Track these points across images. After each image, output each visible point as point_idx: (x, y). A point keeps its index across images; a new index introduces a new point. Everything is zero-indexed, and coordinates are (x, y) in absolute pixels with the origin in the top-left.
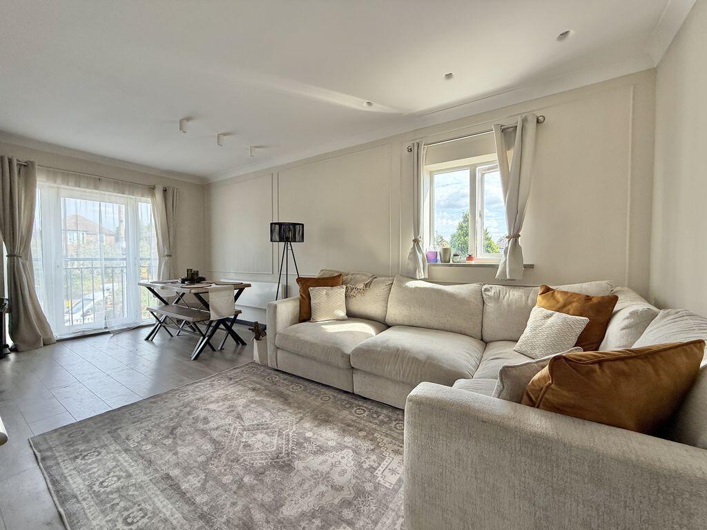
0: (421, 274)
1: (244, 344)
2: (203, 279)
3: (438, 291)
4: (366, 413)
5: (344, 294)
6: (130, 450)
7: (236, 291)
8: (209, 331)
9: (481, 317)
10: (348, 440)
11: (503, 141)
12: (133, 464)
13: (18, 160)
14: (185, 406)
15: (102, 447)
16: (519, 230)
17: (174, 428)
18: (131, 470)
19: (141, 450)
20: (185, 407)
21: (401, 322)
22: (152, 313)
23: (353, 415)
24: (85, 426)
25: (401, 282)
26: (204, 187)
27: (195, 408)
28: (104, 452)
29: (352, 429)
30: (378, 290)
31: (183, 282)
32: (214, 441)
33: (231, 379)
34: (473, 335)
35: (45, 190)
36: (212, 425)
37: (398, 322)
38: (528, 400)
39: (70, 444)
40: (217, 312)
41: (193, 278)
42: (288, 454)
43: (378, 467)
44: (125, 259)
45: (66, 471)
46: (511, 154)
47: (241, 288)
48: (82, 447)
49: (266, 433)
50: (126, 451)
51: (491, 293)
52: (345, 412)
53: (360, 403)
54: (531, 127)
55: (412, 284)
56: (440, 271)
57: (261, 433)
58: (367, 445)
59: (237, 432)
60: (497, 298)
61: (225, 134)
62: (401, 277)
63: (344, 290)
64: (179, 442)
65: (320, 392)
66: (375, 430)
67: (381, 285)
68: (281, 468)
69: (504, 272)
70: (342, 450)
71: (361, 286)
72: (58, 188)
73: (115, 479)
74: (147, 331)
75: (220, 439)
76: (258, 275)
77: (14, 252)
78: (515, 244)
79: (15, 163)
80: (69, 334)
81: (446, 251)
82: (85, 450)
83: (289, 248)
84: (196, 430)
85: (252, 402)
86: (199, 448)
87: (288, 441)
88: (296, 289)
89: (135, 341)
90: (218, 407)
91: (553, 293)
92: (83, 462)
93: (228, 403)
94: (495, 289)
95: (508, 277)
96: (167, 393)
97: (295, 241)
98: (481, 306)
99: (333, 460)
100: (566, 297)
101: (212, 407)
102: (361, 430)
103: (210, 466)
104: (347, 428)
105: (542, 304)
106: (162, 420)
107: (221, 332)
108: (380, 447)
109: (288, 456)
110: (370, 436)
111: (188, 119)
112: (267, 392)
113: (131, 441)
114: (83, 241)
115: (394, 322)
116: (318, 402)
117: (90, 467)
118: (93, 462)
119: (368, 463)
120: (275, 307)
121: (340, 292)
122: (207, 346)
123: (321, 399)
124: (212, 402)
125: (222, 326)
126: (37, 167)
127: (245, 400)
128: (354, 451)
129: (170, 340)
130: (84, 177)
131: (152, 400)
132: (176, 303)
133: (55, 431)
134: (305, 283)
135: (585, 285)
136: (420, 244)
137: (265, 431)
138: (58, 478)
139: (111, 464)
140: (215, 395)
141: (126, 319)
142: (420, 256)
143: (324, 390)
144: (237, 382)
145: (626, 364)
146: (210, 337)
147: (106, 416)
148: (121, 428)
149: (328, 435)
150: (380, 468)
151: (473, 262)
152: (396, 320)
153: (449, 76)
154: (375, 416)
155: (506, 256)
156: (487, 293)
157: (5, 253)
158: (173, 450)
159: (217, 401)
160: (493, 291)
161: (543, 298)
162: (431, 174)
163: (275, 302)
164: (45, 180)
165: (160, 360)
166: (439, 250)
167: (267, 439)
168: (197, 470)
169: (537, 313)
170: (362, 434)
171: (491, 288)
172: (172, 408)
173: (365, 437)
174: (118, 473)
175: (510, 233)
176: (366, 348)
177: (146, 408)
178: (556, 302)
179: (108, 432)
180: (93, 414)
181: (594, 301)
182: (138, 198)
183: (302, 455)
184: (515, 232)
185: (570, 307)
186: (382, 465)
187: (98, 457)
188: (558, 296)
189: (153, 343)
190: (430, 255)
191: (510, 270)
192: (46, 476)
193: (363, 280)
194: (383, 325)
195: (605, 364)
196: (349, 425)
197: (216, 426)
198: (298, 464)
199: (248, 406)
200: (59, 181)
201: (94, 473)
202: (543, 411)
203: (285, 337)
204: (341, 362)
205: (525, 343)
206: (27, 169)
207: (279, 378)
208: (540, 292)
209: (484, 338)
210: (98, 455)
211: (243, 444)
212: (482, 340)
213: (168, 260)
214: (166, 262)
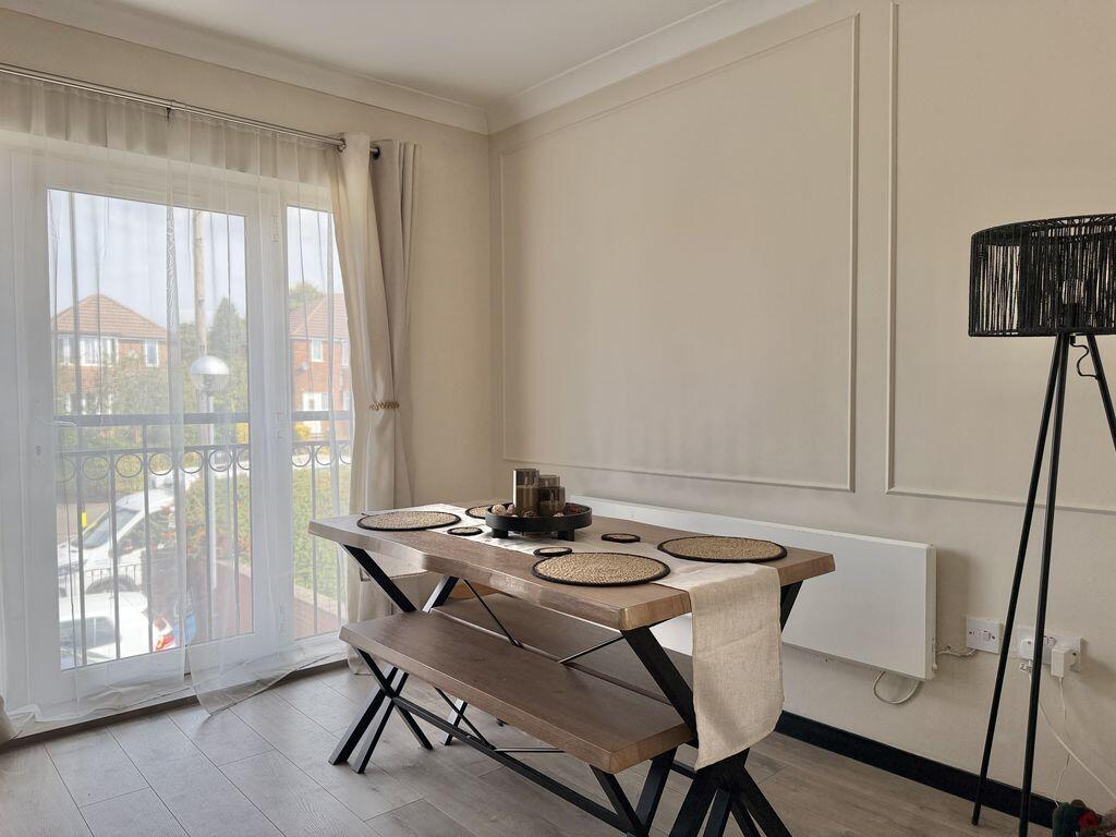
83: (1084, 366)
213: (385, 422)
214: (381, 430)
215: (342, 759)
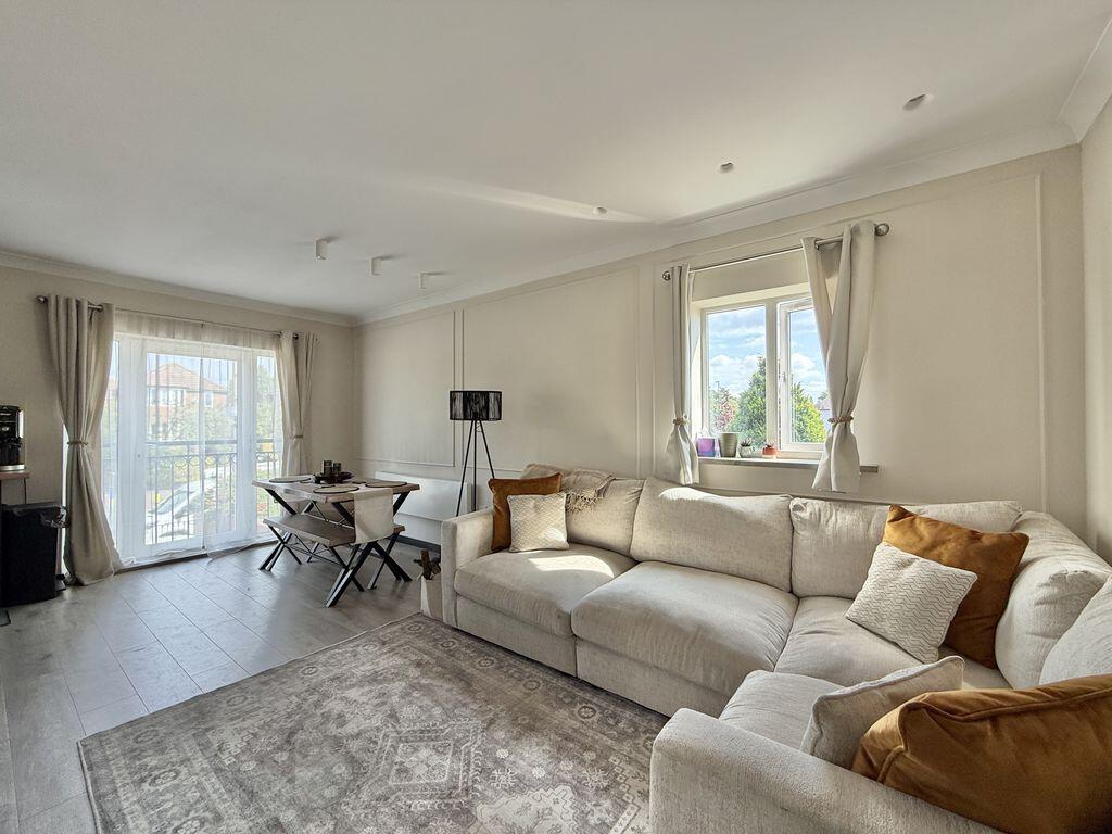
0: (689, 475)
1: (408, 579)
2: (348, 476)
3: (716, 508)
4: (598, 715)
5: (563, 508)
6: (222, 770)
7: (396, 497)
8: (355, 560)
9: (788, 552)
10: (567, 766)
11: (819, 263)
12: (226, 796)
13: (89, 303)
14: (312, 690)
15: (182, 762)
16: (850, 410)
17: (292, 733)
18: (221, 807)
19: (239, 770)
20: (312, 694)
21: (656, 557)
22: (272, 528)
23: (576, 720)
24: (161, 723)
25: (655, 491)
26: (352, 331)
27: (326, 696)
28: (184, 770)
29: (572, 745)
30: (618, 502)
31: (318, 481)
32: (352, 760)
33: (384, 643)
34: (776, 584)
35: (123, 343)
36: (351, 728)
37: (651, 556)
38: (865, 765)
39: (135, 754)
40: (365, 530)
41: (333, 475)
42: (467, 790)
43: (614, 823)
44: (235, 442)
45: (125, 804)
46: (833, 283)
47: (404, 491)
48: (153, 762)
49: (435, 748)
50: (218, 770)
51: (805, 514)
52: (563, 713)
53: (588, 696)
54: (866, 243)
55: (673, 493)
56: (719, 472)
57: (427, 746)
58: (596, 778)
59: (389, 744)
60: (816, 522)
61: (383, 258)
62: (655, 480)
63: (563, 501)
64: (298, 757)
65: (521, 671)
66: (611, 749)
67: (623, 492)
68: (455, 816)
69: (826, 478)
70: (555, 786)
71: (590, 494)
72: (144, 339)
73: (197, 824)
74: (265, 553)
75: (362, 756)
76: (430, 468)
77: (78, 438)
78: (845, 432)
79: (85, 306)
80: (151, 558)
81: (727, 437)
82: (156, 768)
83: (479, 429)
84: (326, 738)
85: (413, 687)
86: (328, 770)
87: (469, 764)
88: (488, 496)
89: (246, 571)
90: (362, 695)
91: (912, 521)
92: (152, 789)
93: (377, 688)
94: (812, 506)
95: (834, 489)
96: (286, 666)
97: (487, 419)
98: (788, 535)
99: (540, 807)
100: (935, 530)
101: (353, 694)
102: (588, 749)
103: (343, 807)
104: (566, 745)
105: (893, 540)
106: (275, 716)
107: (373, 562)
108: (619, 784)
109: (467, 794)
110: (602, 763)
111: (329, 240)
112: (440, 669)
113: (226, 754)
114: (182, 402)
115: (644, 555)
116: (517, 693)
117: (161, 798)
118: (167, 790)
119: (597, 815)
120: (455, 528)
121: (558, 502)
122: (352, 585)
123: (524, 686)
124: (353, 686)
125: (373, 551)
126: (115, 312)
127: (404, 684)
128: (575, 790)
129: (298, 569)
130: (180, 323)
131: (263, 679)
132: (308, 511)
133: (117, 729)
134: (503, 488)
135: (969, 507)
136: (686, 427)
137: (432, 743)
138: (113, 816)
139: (193, 795)
140: (359, 672)
141: (235, 535)
142: (686, 447)
143: (529, 669)
144: (393, 649)
145: (1043, 721)
146: (356, 570)
147: (193, 706)
148: (213, 728)
149: (533, 758)
150: (617, 826)
151: (773, 459)
152: (646, 552)
153: (727, 167)
154: (611, 722)
155: (829, 451)
156: (798, 513)
157: (66, 438)
158: (287, 772)
159: (360, 684)
160: (809, 510)
161: (895, 529)
162: (703, 312)
163: (454, 520)
164: (125, 329)
165: (279, 605)
166: (717, 435)
167: (435, 760)
168: (323, 813)
169: (886, 555)
170: (589, 756)
171: (805, 504)
172: (291, 695)
173: (594, 763)
174: (201, 814)
175: (835, 412)
176: (596, 604)
177: (252, 693)
178: (917, 539)
179: (194, 735)
180: (174, 702)
181: (986, 541)
182: (257, 350)
183: (489, 793)
184: (844, 412)
185: (942, 549)
186: (621, 819)
187: (176, 782)
188: (922, 528)
189: (272, 575)
190: (701, 444)
191: (836, 477)
192: (96, 812)
193: (596, 484)
194: (626, 559)
195: (1004, 722)
196: (567, 738)
197: (356, 730)
198: (483, 811)
199: (408, 694)
200: (145, 331)
201: (166, 811)
202: (892, 792)
203: (470, 578)
204: (557, 627)
205: (866, 607)
206: (101, 314)
207: (457, 644)
208: (890, 517)
209: (796, 589)
210: (175, 778)
211: (397, 767)
212: (791, 592)
213: (296, 442)
214: (295, 446)
215: (263, 568)
